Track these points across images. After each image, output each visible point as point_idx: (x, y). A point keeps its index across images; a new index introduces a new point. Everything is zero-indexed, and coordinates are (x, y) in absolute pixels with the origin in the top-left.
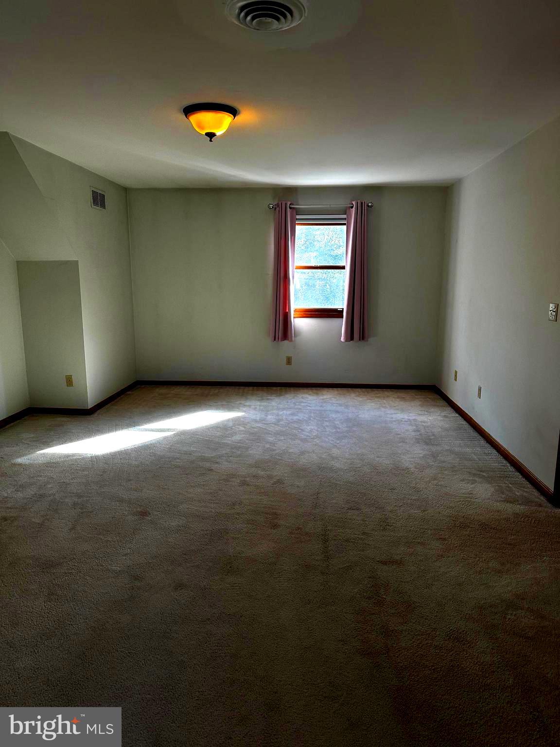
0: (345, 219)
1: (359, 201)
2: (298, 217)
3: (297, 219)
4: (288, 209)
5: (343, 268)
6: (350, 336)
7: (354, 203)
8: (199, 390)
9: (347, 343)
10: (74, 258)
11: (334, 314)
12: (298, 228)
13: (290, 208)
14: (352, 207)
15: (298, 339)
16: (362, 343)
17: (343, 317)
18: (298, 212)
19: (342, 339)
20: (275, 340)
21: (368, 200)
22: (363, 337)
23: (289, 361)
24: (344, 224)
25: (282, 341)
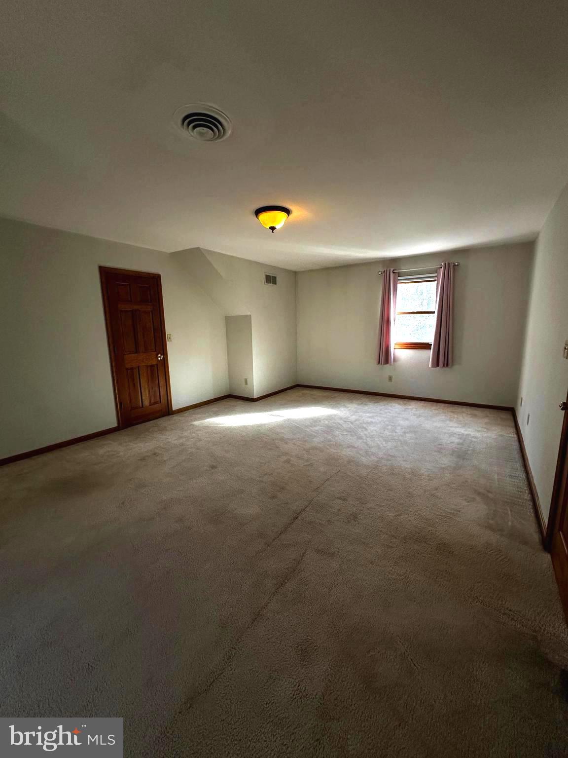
0: (436, 277)
1: (446, 263)
2: (399, 278)
3: (398, 280)
4: (392, 273)
5: (433, 312)
6: (436, 363)
7: (442, 264)
8: (327, 393)
9: (433, 368)
10: (249, 313)
11: (425, 346)
12: (399, 286)
13: (394, 273)
14: (441, 268)
15: (397, 364)
16: (446, 369)
17: (431, 349)
18: (399, 275)
19: (430, 366)
20: (379, 363)
21: (455, 260)
22: (446, 364)
23: (390, 379)
24: (435, 280)
25: (384, 364)
